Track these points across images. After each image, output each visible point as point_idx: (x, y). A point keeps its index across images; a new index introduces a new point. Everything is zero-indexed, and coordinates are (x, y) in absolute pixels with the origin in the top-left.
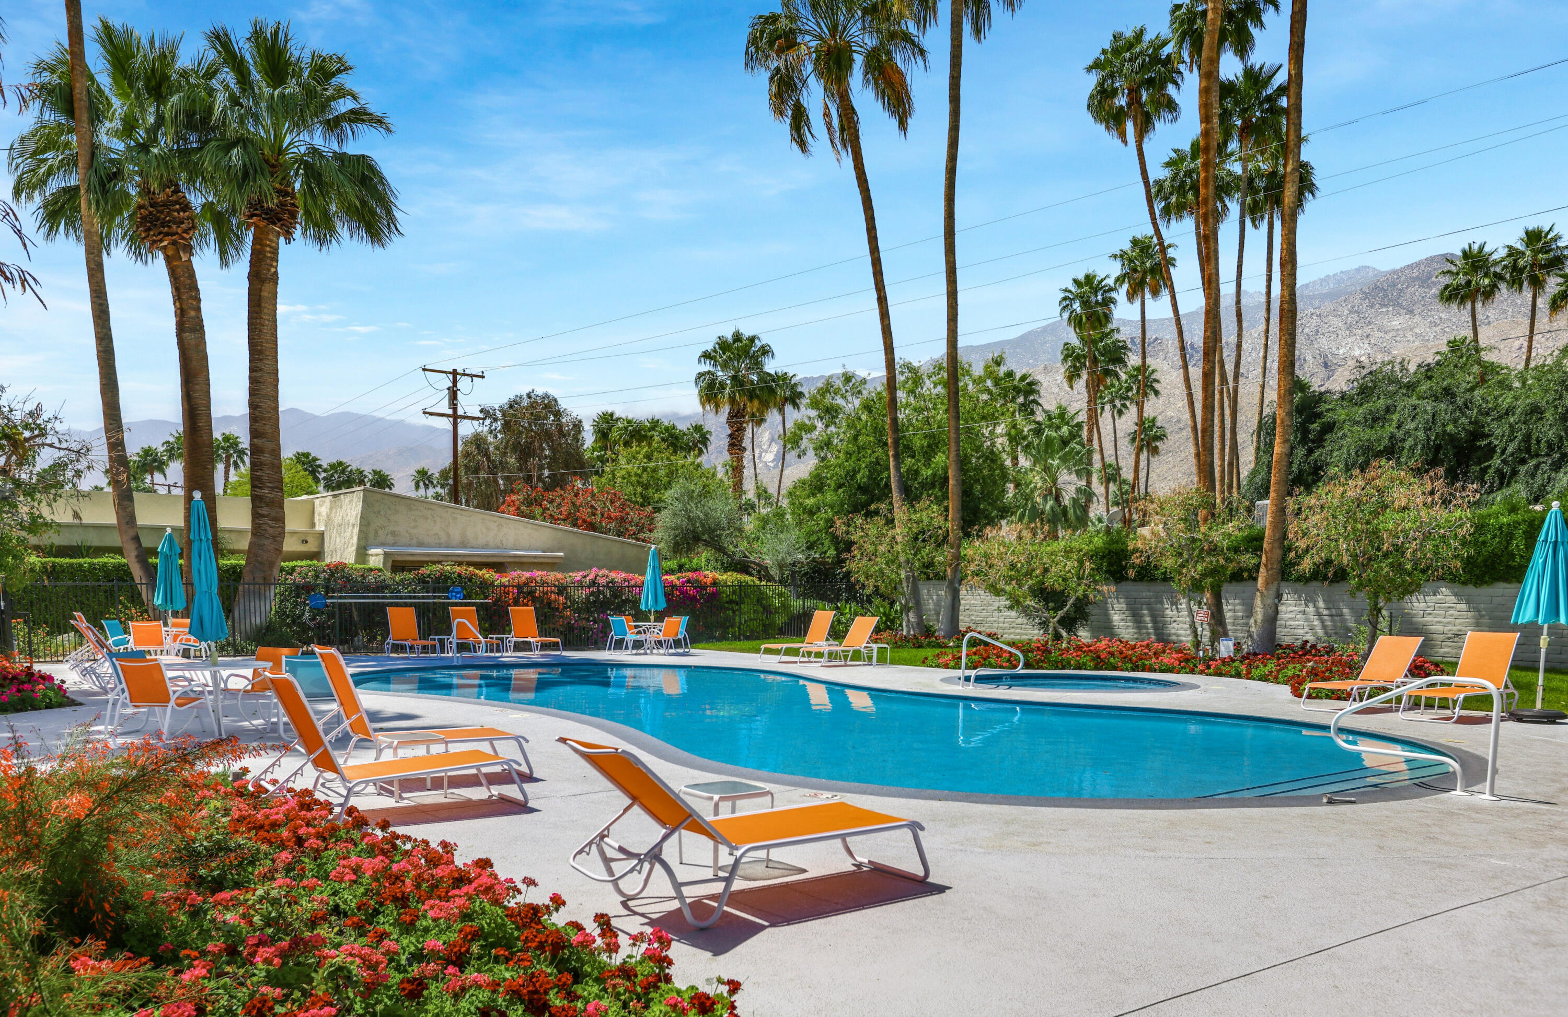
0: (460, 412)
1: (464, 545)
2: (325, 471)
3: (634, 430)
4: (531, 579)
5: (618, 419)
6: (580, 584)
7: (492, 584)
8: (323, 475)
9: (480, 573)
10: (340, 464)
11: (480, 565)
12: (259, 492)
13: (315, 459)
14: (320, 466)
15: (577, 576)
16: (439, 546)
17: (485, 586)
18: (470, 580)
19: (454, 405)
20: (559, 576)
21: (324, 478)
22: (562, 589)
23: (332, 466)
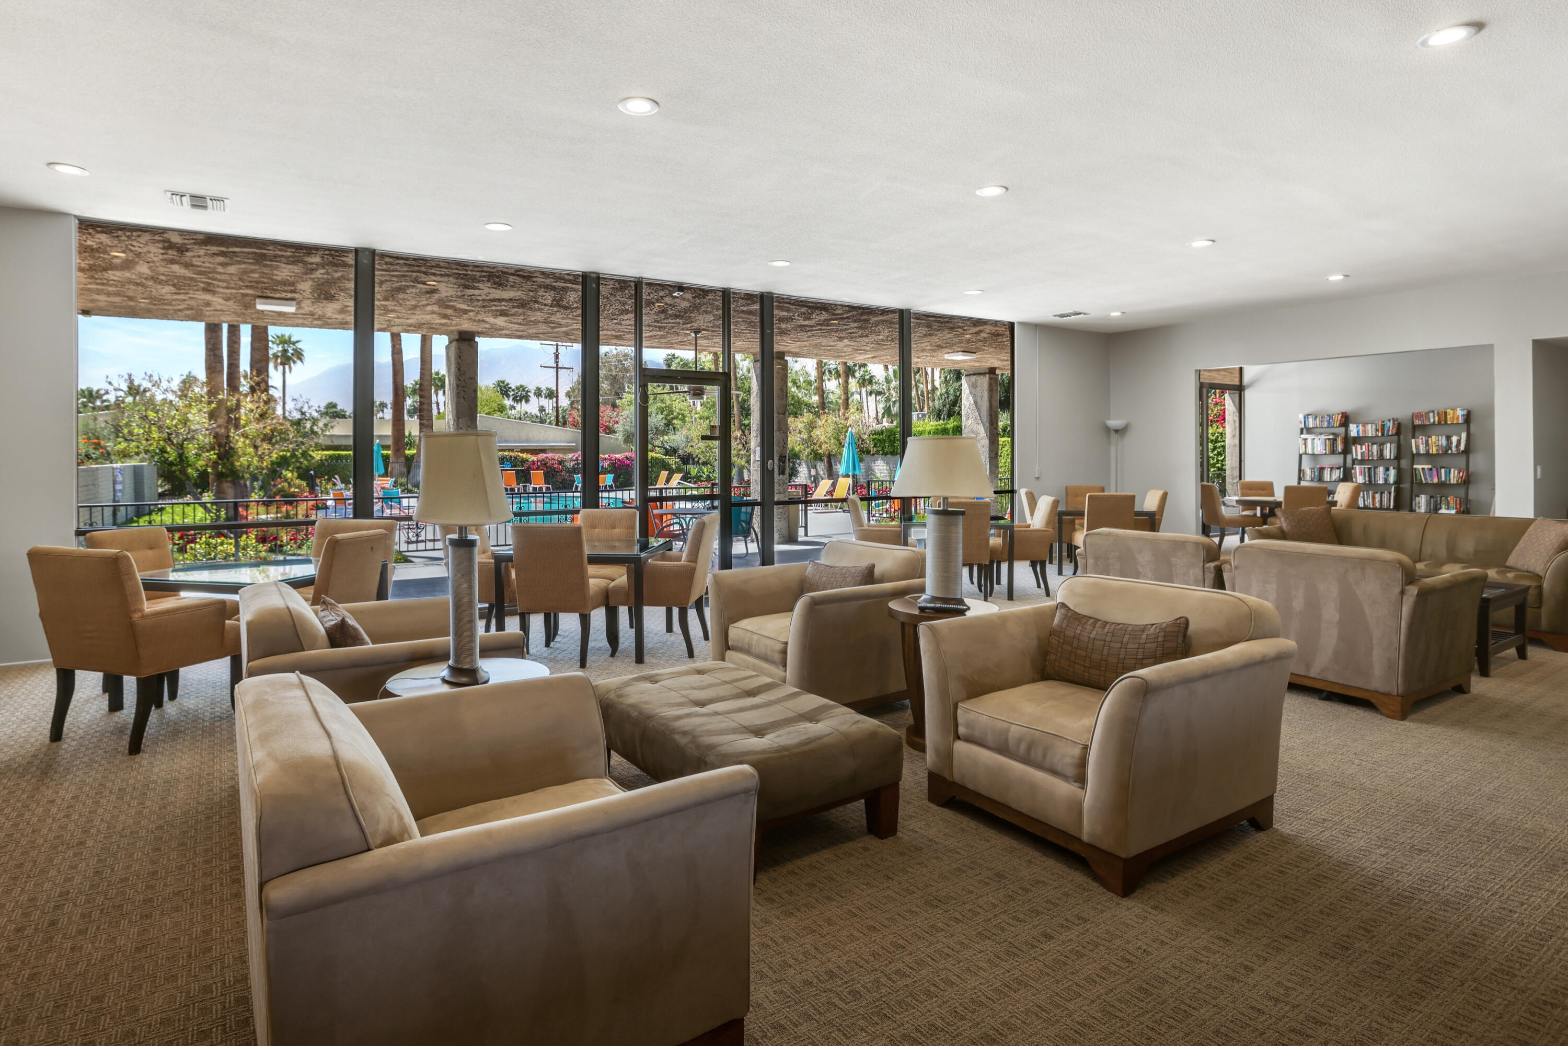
0: (560, 365)
1: (527, 441)
2: (513, 390)
3: (684, 364)
4: (547, 458)
5: (677, 358)
6: (571, 460)
7: (527, 460)
8: (512, 393)
9: (521, 455)
10: (522, 386)
11: (523, 451)
12: (422, 422)
13: (508, 384)
14: (510, 388)
15: (570, 456)
16: (515, 442)
17: (524, 461)
18: (516, 458)
19: (557, 362)
20: (561, 455)
21: (513, 395)
22: (561, 462)
23: (517, 388)
